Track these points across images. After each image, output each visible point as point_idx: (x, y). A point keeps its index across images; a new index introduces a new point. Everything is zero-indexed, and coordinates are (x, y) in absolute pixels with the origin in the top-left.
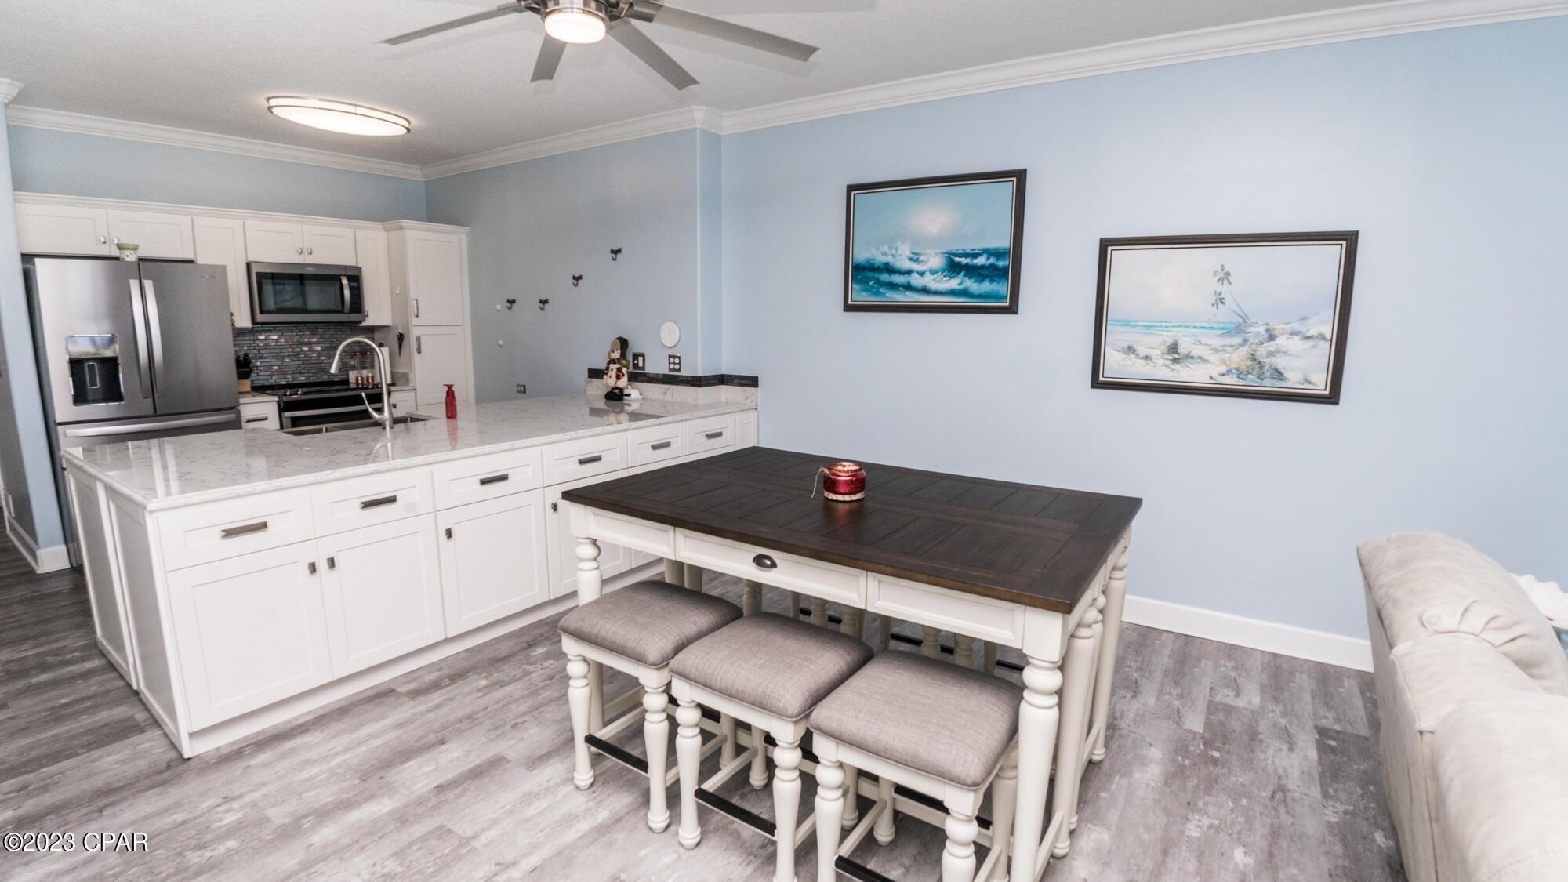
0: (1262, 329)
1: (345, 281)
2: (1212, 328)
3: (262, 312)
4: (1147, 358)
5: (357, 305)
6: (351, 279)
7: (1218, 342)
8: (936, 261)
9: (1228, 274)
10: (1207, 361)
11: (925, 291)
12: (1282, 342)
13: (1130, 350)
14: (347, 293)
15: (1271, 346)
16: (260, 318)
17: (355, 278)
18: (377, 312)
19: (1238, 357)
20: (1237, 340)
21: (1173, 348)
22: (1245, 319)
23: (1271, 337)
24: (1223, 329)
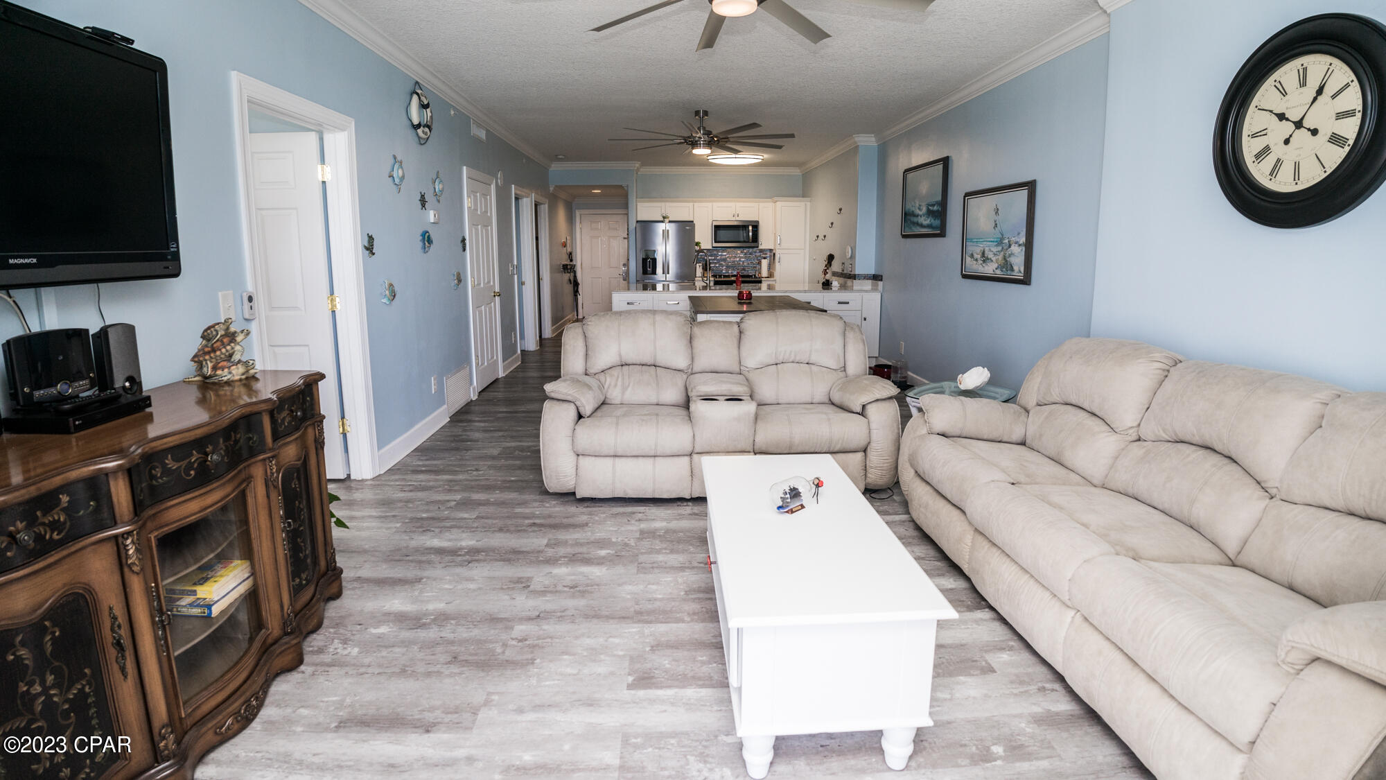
0: (1006, 241)
1: (750, 228)
2: (993, 242)
3: (715, 242)
4: (976, 260)
5: (755, 238)
6: (754, 227)
7: (995, 249)
8: (924, 209)
9: (998, 209)
10: (992, 261)
11: (922, 226)
12: (1013, 247)
13: (972, 256)
14: (751, 234)
15: (1009, 252)
16: (715, 245)
17: (756, 226)
18: (765, 242)
19: (1000, 257)
20: (1000, 248)
21: (983, 254)
22: (1002, 235)
23: (1010, 246)
24: (996, 242)
